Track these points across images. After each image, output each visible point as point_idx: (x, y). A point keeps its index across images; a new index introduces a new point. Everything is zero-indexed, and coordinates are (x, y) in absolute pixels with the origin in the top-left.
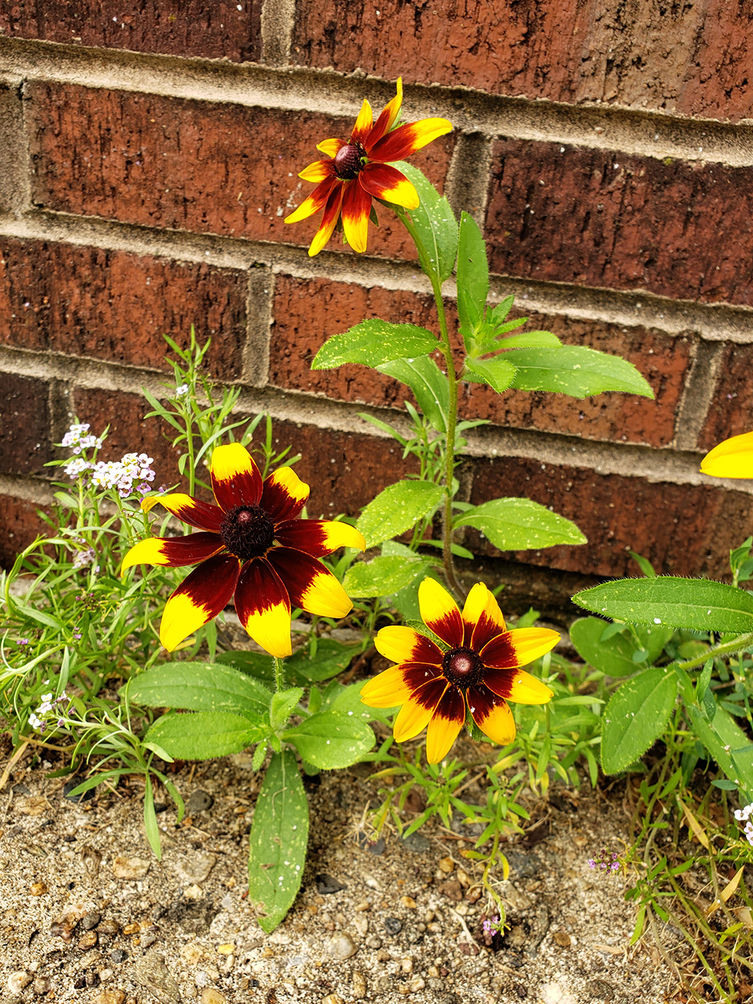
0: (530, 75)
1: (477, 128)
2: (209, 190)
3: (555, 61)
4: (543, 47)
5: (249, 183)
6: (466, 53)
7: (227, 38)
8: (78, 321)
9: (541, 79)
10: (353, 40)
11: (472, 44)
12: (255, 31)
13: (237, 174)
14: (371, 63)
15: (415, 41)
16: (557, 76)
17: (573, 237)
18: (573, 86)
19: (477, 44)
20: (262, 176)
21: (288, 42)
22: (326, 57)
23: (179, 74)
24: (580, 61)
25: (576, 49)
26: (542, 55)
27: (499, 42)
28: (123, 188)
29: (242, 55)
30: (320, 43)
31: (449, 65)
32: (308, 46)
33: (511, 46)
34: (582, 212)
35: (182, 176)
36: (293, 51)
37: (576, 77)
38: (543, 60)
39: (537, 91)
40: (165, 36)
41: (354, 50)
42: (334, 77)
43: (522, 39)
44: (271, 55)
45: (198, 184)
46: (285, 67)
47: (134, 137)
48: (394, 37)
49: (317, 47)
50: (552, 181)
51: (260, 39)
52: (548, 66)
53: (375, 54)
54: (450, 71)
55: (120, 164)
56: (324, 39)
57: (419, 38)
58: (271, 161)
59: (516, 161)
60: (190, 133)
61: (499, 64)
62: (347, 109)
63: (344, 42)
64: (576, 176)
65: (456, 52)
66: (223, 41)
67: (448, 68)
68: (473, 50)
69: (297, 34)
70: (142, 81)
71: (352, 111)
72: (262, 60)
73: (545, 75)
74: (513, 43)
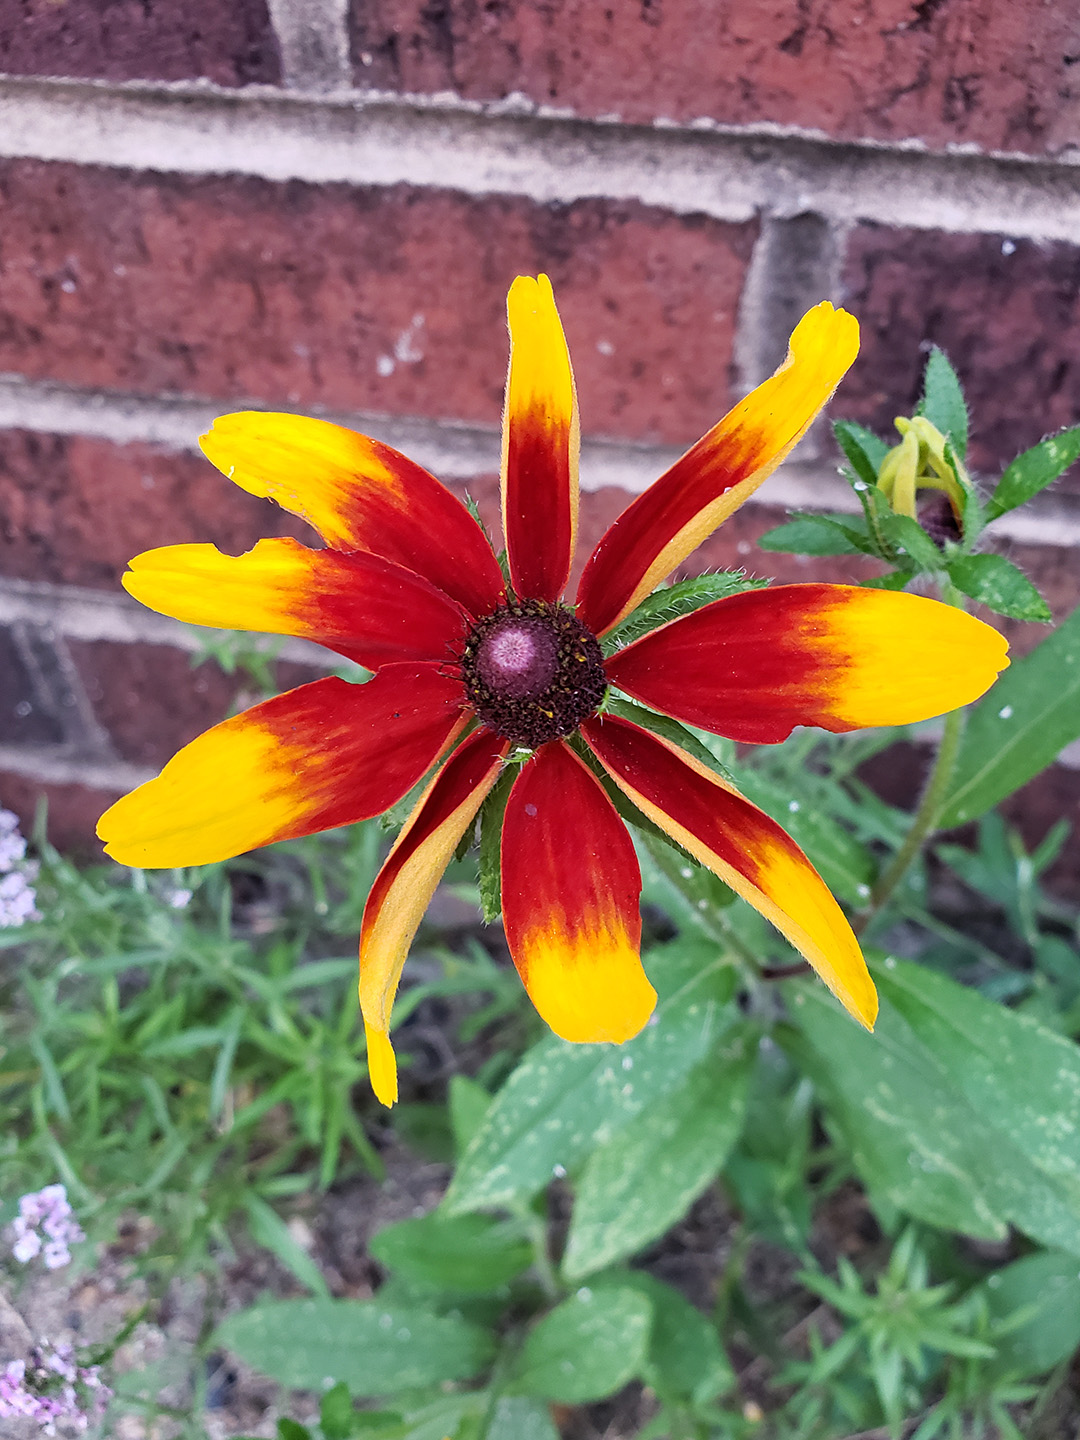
0: (934, 96)
1: (806, 202)
2: (230, 328)
3: (993, 65)
4: (967, 35)
5: (310, 316)
6: (772, 52)
7: (197, 36)
8: (34, 539)
9: (959, 105)
10: (494, 32)
11: (785, 34)
12: (257, 20)
13: (283, 300)
14: (544, 82)
15: (645, 32)
16: (1000, 97)
17: (1027, 407)
18: (1039, 119)
19: (800, 33)
20: (337, 303)
21: (342, 42)
22: (434, 69)
23: (109, 108)
24: (1060, 63)
25: (1047, 37)
26: (963, 52)
27: (853, 25)
28: (50, 330)
29: (239, 70)
30: (416, 41)
31: (732, 79)
32: (389, 46)
33: (884, 33)
34: (1048, 362)
35: (166, 307)
36: (355, 59)
37: (1047, 99)
38: (964, 63)
39: (948, 131)
40: (54, 39)
41: (499, 55)
42: (460, 114)
43: (914, 16)
44: (306, 65)
45: (203, 319)
46: (344, 93)
47: (47, 241)
48: (594, 24)
49: (411, 52)
50: (983, 306)
51: (272, 38)
52: (976, 76)
53: (552, 62)
54: (737, 93)
55: (31, 288)
56: (424, 33)
57: (655, 23)
58: (350, 276)
59: (898, 268)
60: (161, 230)
61: (858, 75)
62: (501, 174)
63: (474, 38)
64: (1038, 298)
65: (749, 51)
66: (188, 42)
67: (729, 87)
68: (792, 44)
69: (359, 23)
70: (30, 126)
71: (515, 178)
72: (288, 81)
73: (968, 96)
74: (889, 25)
